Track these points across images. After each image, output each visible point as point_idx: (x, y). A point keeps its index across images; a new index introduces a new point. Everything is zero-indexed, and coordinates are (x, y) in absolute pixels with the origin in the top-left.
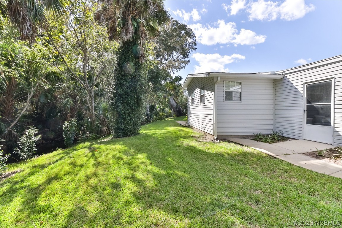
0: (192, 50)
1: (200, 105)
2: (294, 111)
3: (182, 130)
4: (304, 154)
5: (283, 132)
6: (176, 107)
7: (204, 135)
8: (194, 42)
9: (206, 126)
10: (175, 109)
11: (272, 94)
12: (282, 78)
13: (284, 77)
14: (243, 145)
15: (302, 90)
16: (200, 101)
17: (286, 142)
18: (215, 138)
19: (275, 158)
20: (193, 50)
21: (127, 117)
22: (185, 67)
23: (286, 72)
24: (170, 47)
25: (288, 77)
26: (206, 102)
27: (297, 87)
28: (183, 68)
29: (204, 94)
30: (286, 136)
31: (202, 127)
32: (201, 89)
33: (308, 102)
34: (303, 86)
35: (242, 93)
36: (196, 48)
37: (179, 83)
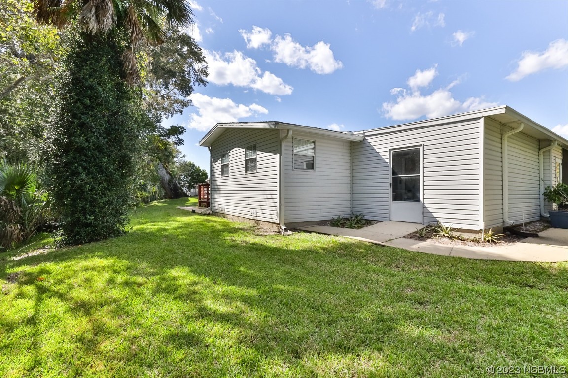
0: (199, 84)
1: (245, 176)
2: (378, 184)
3: (208, 221)
4: (404, 237)
5: (364, 214)
6: (169, 181)
7: (256, 225)
8: (204, 71)
9: (258, 211)
10: (167, 186)
11: (349, 161)
12: (361, 141)
13: (364, 139)
14: (329, 235)
15: (387, 158)
16: (244, 169)
17: (371, 227)
18: (283, 228)
19: (383, 246)
20: (201, 84)
21: (101, 198)
22: (182, 111)
23: (366, 134)
24: (163, 69)
25: (370, 140)
26: (258, 171)
27: (381, 154)
28: (179, 113)
29: (255, 157)
30: (370, 218)
31: (250, 213)
32: (247, 148)
33: (394, 173)
34: (388, 153)
35: (316, 158)
36: (206, 82)
37: (178, 138)
